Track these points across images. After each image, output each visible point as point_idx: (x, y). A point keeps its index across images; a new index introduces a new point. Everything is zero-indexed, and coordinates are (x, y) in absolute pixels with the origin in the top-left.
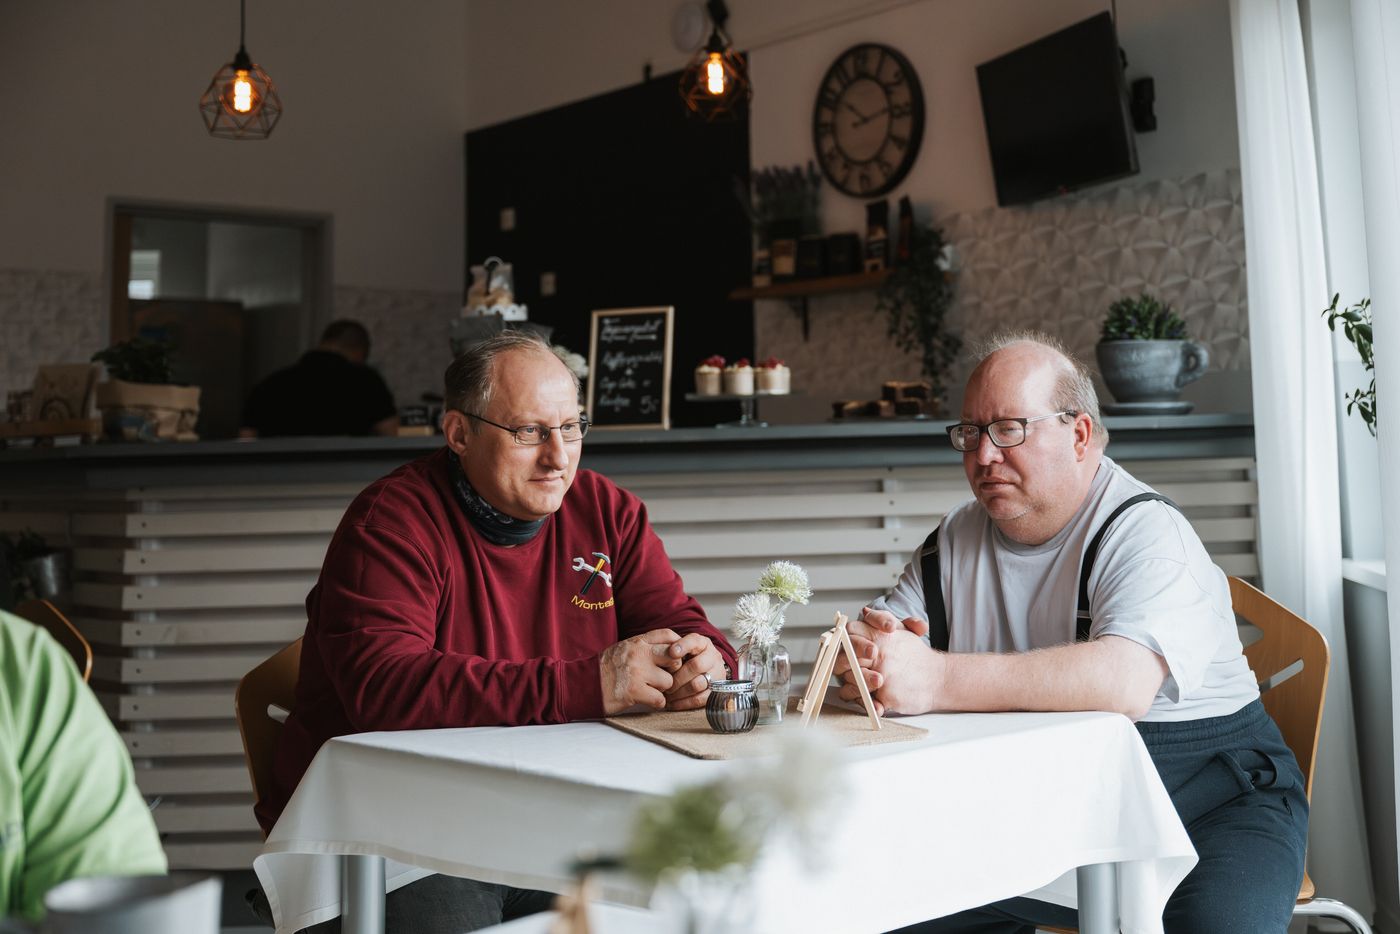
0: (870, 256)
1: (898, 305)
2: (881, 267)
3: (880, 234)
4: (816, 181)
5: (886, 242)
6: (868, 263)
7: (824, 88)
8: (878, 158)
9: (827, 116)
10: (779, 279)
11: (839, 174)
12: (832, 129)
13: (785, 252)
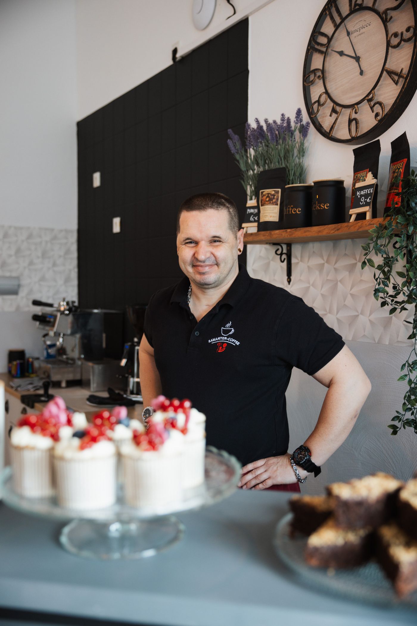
0: (356, 205)
1: (389, 262)
2: (368, 216)
3: (370, 180)
4: (304, 130)
5: (376, 187)
6: (354, 212)
7: (316, 31)
8: (369, 98)
9: (317, 62)
10: (264, 227)
11: (326, 122)
12: (323, 74)
13: (271, 200)
